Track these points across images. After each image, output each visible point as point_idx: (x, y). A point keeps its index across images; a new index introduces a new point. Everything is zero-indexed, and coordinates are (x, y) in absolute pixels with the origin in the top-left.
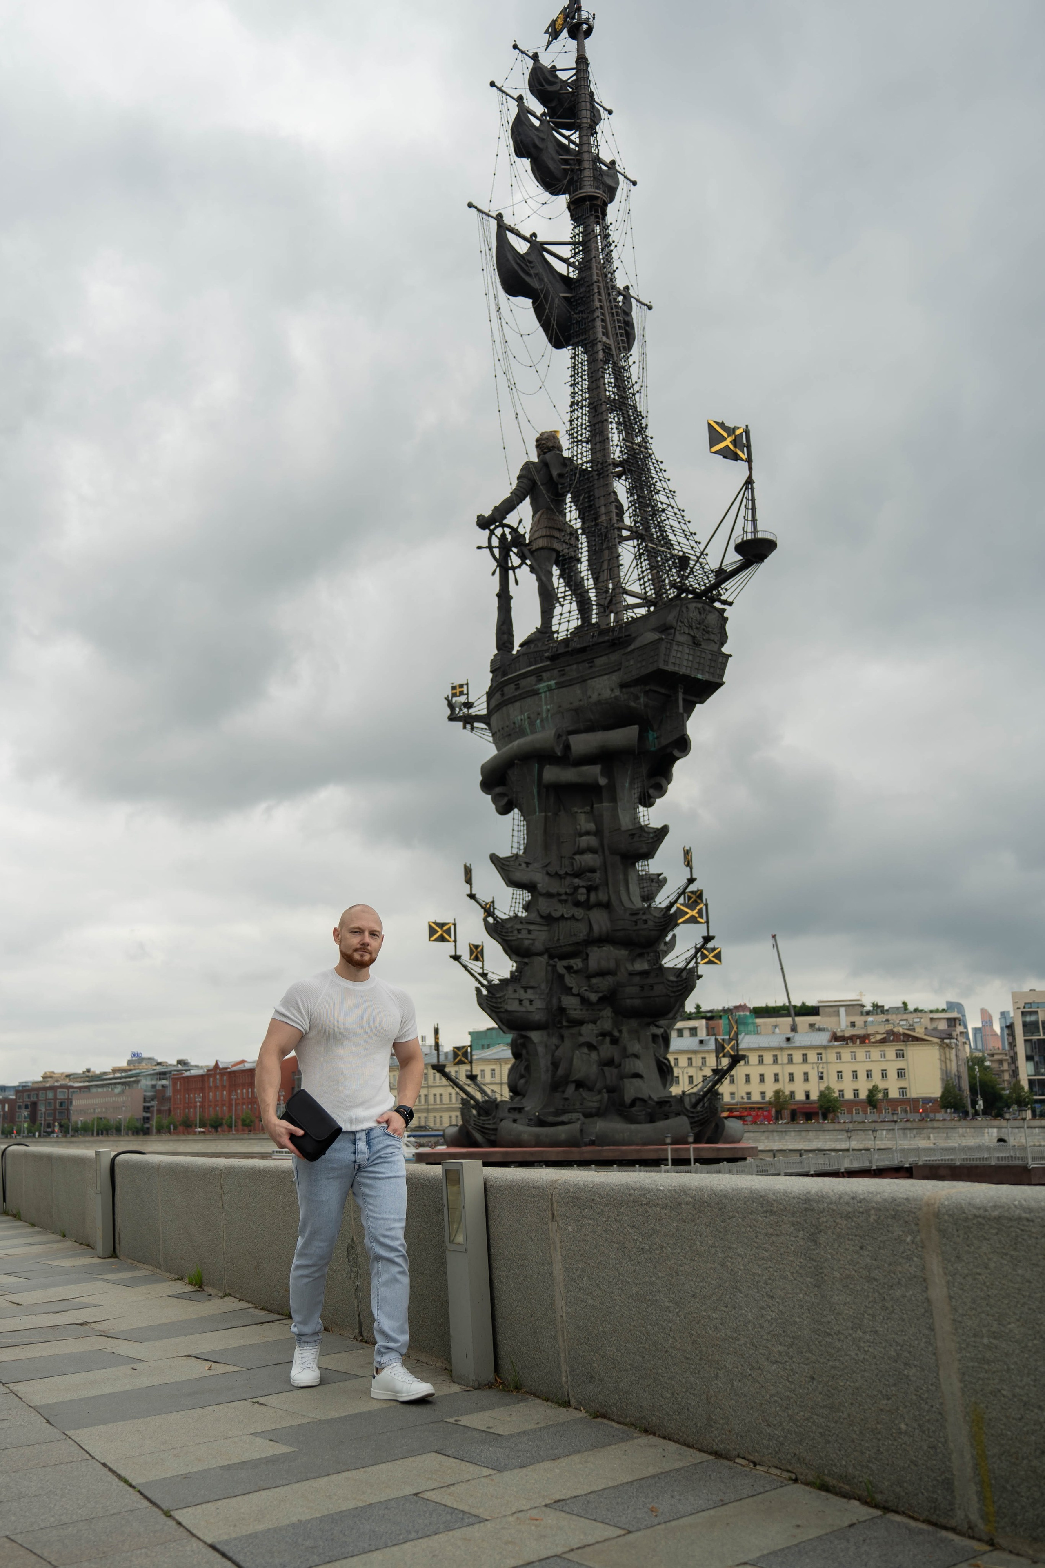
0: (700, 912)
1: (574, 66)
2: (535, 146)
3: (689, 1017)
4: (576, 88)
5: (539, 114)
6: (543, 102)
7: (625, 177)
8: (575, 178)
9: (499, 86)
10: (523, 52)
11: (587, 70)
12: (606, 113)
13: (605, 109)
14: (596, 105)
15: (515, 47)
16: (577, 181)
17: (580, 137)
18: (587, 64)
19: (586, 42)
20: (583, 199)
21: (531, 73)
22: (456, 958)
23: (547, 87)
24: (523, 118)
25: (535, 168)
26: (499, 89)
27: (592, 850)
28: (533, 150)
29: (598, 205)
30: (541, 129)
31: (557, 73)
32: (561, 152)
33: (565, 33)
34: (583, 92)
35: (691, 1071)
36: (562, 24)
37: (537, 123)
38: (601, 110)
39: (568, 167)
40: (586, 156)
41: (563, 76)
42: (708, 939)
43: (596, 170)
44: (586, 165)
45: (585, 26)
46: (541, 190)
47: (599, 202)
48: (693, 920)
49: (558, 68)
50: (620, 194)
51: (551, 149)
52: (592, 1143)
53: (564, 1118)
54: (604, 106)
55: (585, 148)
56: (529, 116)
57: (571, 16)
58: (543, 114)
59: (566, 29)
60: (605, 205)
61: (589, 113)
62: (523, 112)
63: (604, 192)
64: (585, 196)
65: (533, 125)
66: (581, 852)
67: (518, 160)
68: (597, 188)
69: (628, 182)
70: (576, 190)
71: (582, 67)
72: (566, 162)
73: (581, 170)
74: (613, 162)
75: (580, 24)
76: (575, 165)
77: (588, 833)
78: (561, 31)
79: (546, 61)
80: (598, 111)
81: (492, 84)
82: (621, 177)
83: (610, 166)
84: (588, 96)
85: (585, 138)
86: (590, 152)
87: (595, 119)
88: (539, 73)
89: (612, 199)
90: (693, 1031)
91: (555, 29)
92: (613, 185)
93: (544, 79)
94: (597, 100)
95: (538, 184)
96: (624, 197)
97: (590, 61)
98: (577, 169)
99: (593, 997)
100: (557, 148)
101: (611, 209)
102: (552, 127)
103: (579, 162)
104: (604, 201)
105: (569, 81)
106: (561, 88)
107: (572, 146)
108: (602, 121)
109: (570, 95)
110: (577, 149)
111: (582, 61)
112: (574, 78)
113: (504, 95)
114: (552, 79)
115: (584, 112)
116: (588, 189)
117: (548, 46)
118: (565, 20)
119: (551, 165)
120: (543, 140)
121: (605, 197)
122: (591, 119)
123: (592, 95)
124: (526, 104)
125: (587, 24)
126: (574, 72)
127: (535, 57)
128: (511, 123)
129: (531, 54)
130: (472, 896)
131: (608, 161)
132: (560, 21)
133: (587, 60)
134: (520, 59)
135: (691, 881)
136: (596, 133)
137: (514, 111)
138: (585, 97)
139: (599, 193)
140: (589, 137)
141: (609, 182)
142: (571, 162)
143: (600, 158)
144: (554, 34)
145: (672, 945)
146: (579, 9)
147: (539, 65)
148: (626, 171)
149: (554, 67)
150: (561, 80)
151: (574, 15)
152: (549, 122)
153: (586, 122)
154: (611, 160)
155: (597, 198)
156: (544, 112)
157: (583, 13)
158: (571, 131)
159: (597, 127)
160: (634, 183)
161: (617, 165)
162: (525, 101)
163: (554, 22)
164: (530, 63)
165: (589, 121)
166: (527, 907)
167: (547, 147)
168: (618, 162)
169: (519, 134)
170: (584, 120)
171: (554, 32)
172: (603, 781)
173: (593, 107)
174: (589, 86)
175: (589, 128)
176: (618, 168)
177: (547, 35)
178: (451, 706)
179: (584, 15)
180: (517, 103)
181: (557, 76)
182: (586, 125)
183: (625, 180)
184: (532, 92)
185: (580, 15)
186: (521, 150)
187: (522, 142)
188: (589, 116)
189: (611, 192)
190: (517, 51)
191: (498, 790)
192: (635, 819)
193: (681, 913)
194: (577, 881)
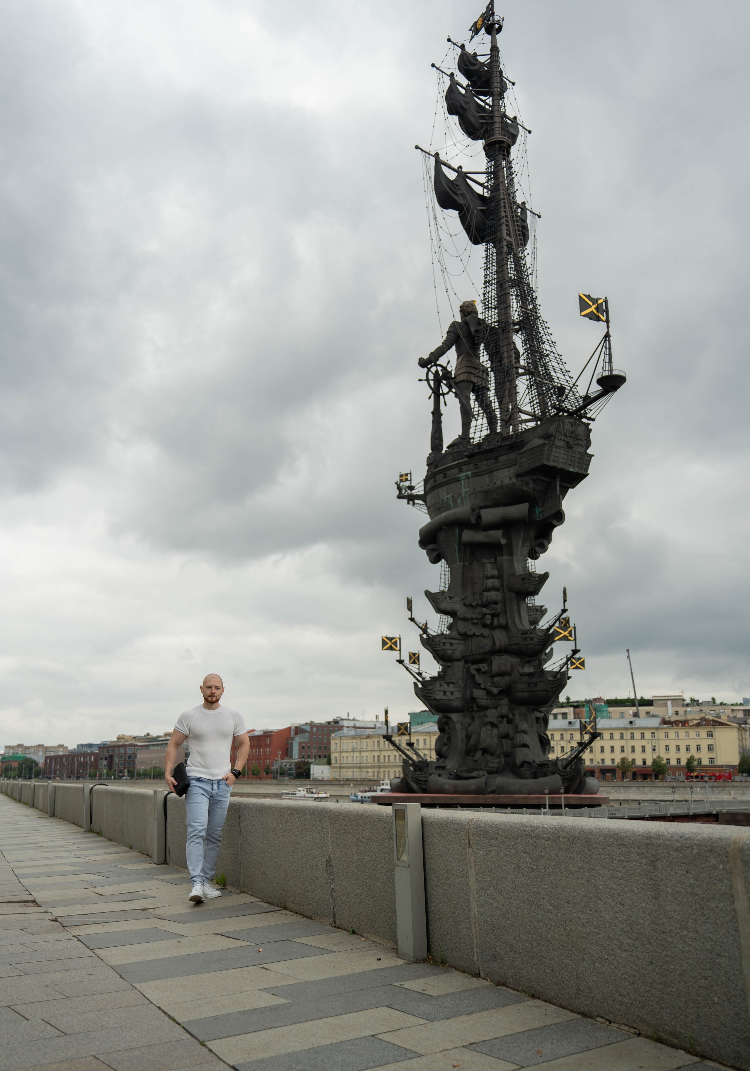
0: (570, 633)
1: (489, 53)
2: (462, 107)
3: (562, 706)
4: (490, 68)
5: (464, 85)
6: (468, 78)
7: (524, 128)
8: (489, 129)
9: (438, 66)
10: (454, 44)
11: (498, 55)
12: (511, 84)
13: (510, 82)
14: (504, 79)
15: (449, 40)
16: (490, 131)
17: (493, 101)
18: (498, 52)
19: (498, 36)
20: (494, 143)
21: (460, 58)
22: (401, 662)
23: (470, 67)
24: (453, 88)
25: (461, 122)
26: (438, 69)
27: (495, 589)
28: (460, 110)
29: (504, 147)
30: (466, 95)
31: (478, 57)
32: (479, 110)
33: (483, 31)
34: (495, 70)
35: (563, 743)
36: (481, 25)
37: (463, 91)
38: (507, 82)
39: (484, 121)
40: (496, 114)
41: (481, 59)
42: (575, 652)
43: (503, 123)
44: (497, 119)
45: (497, 26)
46: (465, 136)
47: (505, 145)
48: (565, 638)
49: (478, 54)
50: (519, 139)
51: (473, 109)
52: (493, 792)
53: (474, 774)
54: (509, 79)
55: (496, 108)
56: (458, 87)
57: (487, 19)
58: (468, 85)
59: (483, 28)
60: (509, 147)
61: (499, 84)
62: (454, 83)
63: (509, 138)
64: (496, 141)
65: (460, 93)
66: (488, 590)
67: (450, 116)
68: (504, 135)
69: (526, 131)
70: (489, 137)
71: (495, 53)
72: (483, 118)
73: (493, 123)
74: (515, 118)
75: (493, 24)
76: (489, 120)
77: (493, 577)
78: (481, 29)
79: (470, 49)
80: (505, 83)
81: (433, 65)
82: (520, 128)
83: (513, 120)
84: (498, 73)
85: (496, 102)
86: (499, 111)
87: (503, 88)
88: (465, 57)
89: (514, 143)
90: (565, 715)
91: (476, 28)
92: (515, 133)
93: (468, 62)
94: (504, 75)
95: (464, 133)
96: (523, 141)
97: (500, 49)
98: (490, 123)
99: (495, 691)
100: (477, 108)
101: (513, 149)
102: (473, 94)
103: (492, 118)
104: (509, 144)
105: (486, 63)
106: (480, 68)
107: (487, 107)
108: (508, 90)
109: (486, 73)
110: (490, 109)
111: (494, 49)
112: (489, 61)
113: (441, 73)
114: (474, 62)
115: (495, 84)
116: (498, 136)
117: (471, 39)
118: (483, 22)
119: (472, 120)
120: (467, 103)
121: (509, 141)
122: (500, 89)
123: (501, 72)
124: (456, 79)
125: (498, 24)
126: (489, 56)
127: (463, 47)
128: (445, 92)
129: (460, 45)
130: (412, 619)
131: (512, 117)
132: (480, 22)
133: (498, 48)
134: (452, 48)
135: (564, 611)
136: (504, 98)
137: (448, 83)
138: (497, 74)
139: (505, 139)
140: (498, 100)
141: (513, 131)
142: (486, 118)
143: (506, 115)
144: (475, 31)
145: (550, 655)
146: (493, 14)
147: (465, 52)
148: (524, 123)
149: (475, 53)
150: (480, 62)
151: (490, 18)
152: (471, 91)
153: (497, 90)
154: (513, 116)
155: (503, 142)
156: (468, 84)
157: (495, 17)
158: (486, 96)
159: (505, 94)
160: (530, 132)
161: (518, 120)
162: (455, 76)
163: (475, 23)
164: (459, 51)
165: (499, 90)
166: (450, 627)
167: (470, 108)
168: (518, 118)
169: (451, 99)
170: (496, 89)
171: (475, 30)
172: (503, 541)
173: (502, 80)
174: (499, 66)
175: (499, 94)
176: (518, 122)
177: (471, 32)
178: (399, 488)
179: (496, 18)
180: (449, 78)
181: (477, 60)
182: (497, 93)
183: (524, 130)
184: (460, 70)
185: (493, 18)
186: (451, 111)
187: (453, 104)
188: (499, 87)
189: (514, 138)
190: (450, 43)
191: (431, 546)
192: (525, 567)
193: (556, 633)
194: (484, 610)
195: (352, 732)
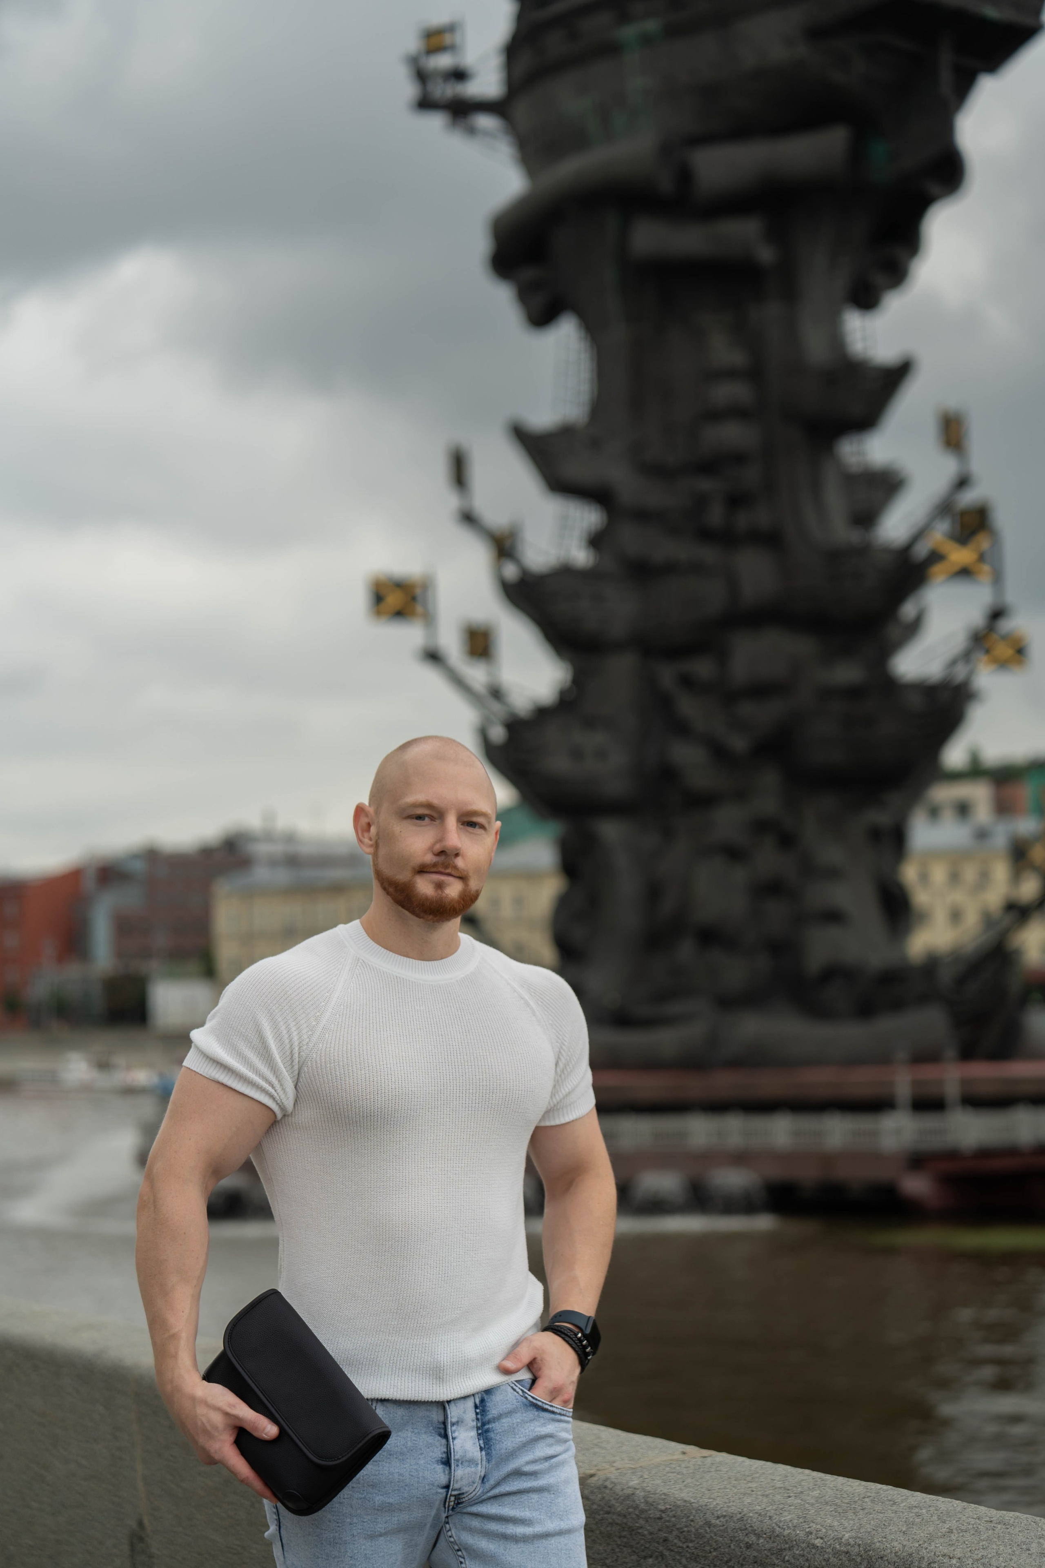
0: (981, 558)
3: (955, 776)
22: (433, 656)
27: (737, 412)
35: (958, 896)
42: (997, 614)
48: (965, 573)
52: (736, 1063)
53: (674, 1008)
66: (715, 415)
77: (730, 374)
90: (963, 809)
99: (739, 743)
130: (468, 518)
135: (962, 482)
145: (914, 628)
166: (596, 541)
172: (766, 254)
178: (422, 76)
191: (529, 273)
192: (837, 341)
193: (935, 557)
194: (706, 485)
195: (282, 876)
